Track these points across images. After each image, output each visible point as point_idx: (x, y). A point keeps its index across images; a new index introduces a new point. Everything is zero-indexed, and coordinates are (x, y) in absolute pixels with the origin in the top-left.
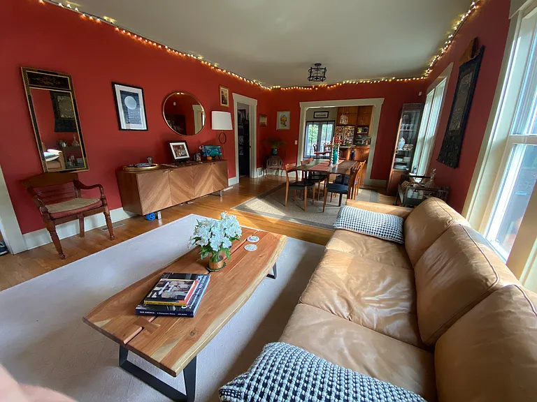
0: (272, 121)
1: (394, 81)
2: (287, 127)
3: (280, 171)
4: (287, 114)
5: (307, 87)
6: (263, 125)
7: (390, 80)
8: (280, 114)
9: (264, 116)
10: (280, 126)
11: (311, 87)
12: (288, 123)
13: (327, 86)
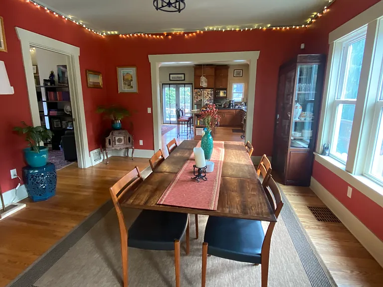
0: (111, 81)
1: (269, 30)
2: (135, 90)
3: (130, 151)
4: (132, 71)
5: (156, 35)
6: (96, 86)
7: (265, 28)
8: (122, 72)
9: (96, 73)
10: (123, 88)
11: (163, 34)
12: (134, 83)
13: (184, 33)
